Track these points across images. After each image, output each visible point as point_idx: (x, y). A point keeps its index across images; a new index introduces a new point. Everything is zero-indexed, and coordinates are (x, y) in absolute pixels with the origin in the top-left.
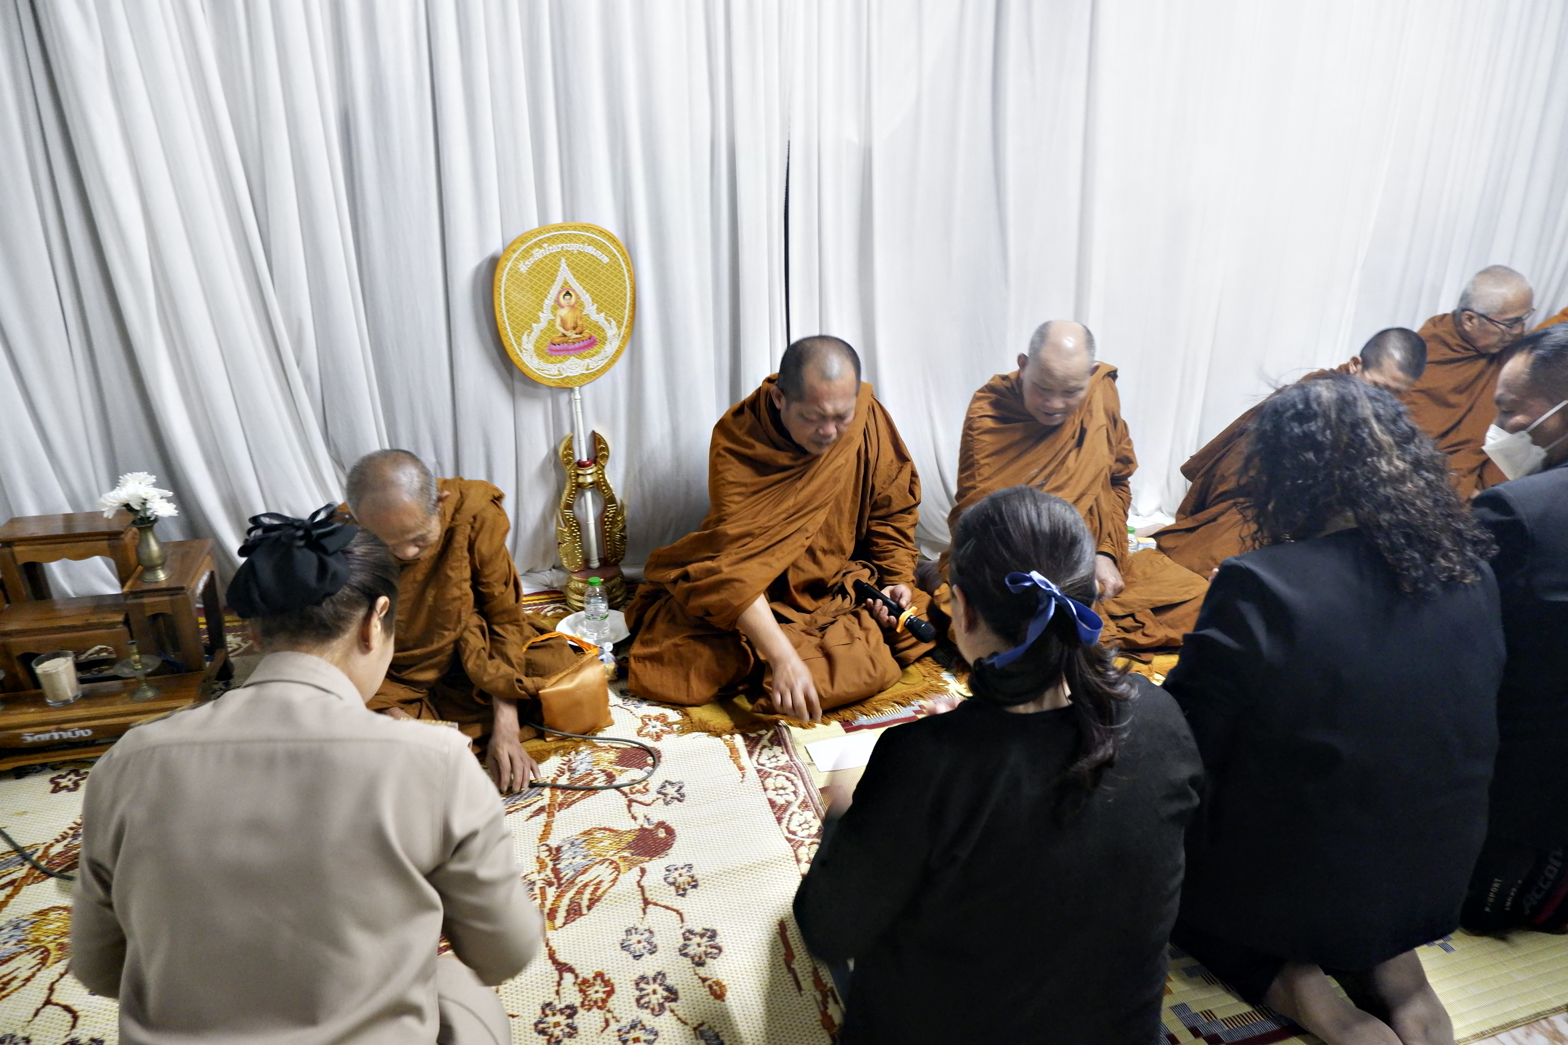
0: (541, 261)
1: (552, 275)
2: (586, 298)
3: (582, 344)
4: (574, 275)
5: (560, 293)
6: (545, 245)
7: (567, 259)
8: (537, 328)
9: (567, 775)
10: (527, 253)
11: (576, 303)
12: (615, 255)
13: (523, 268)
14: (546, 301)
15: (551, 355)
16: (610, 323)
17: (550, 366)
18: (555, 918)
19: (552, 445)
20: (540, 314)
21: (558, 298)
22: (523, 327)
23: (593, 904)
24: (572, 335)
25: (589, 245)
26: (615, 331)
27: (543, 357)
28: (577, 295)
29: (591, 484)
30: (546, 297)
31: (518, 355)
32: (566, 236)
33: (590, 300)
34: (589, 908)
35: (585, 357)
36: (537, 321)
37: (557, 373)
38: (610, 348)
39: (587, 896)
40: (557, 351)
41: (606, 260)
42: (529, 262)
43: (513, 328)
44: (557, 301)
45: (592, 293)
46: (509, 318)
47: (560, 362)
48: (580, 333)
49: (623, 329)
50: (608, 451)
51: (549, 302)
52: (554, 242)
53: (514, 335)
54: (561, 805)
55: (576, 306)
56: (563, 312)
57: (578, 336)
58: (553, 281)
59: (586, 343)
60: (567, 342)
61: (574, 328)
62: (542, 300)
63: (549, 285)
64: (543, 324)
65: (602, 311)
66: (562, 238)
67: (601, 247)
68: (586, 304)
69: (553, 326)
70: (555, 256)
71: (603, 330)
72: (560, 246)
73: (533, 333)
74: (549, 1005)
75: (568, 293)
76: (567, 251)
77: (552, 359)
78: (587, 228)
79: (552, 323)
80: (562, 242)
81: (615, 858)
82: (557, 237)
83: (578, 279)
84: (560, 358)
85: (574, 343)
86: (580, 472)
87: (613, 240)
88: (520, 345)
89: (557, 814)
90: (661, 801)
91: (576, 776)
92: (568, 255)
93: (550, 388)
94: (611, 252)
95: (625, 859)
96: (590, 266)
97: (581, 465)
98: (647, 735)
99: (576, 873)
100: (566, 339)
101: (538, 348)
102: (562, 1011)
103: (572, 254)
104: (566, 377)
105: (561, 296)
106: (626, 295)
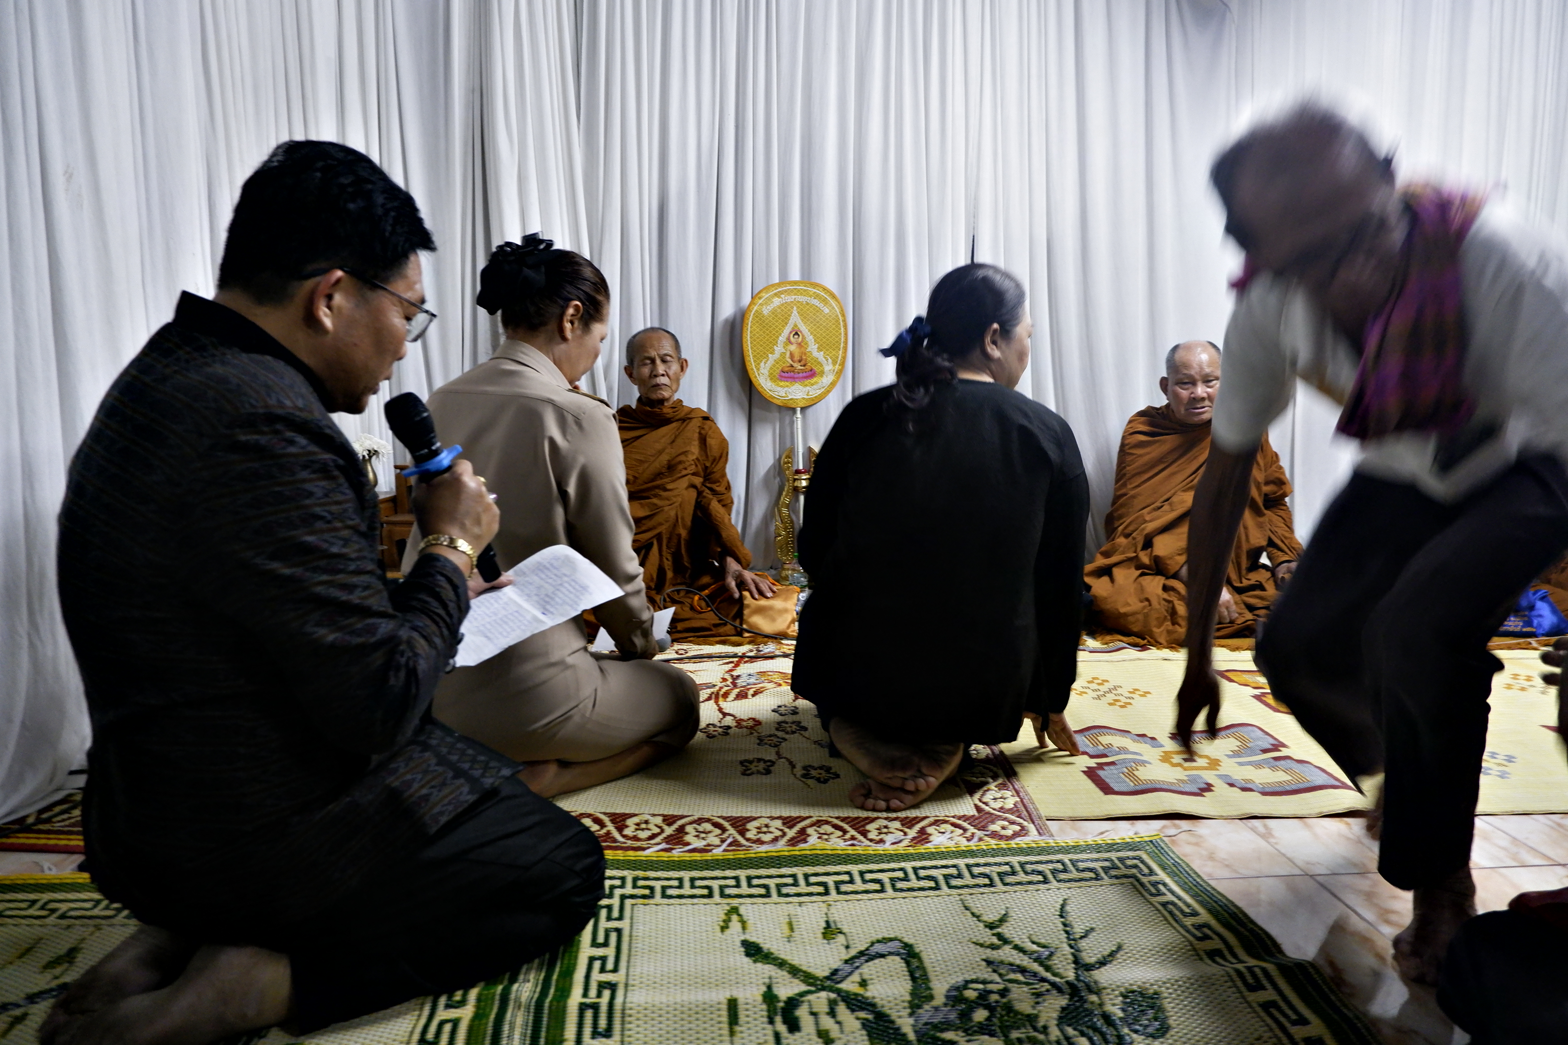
0: (779, 307)
1: (786, 318)
2: (810, 338)
3: (804, 374)
4: (802, 321)
5: (791, 333)
6: (783, 296)
7: (798, 307)
8: (772, 358)
10: (770, 300)
11: (802, 342)
12: (833, 308)
13: (766, 311)
14: (780, 338)
15: (781, 380)
16: (827, 360)
17: (779, 389)
18: (727, 697)
19: (777, 456)
20: (775, 347)
21: (789, 337)
22: (761, 356)
23: (757, 694)
24: (798, 366)
25: (815, 298)
26: (831, 367)
27: (775, 381)
28: (803, 336)
30: (780, 334)
31: (756, 377)
32: (800, 290)
33: (813, 340)
34: (753, 696)
35: (806, 385)
36: (773, 353)
37: (784, 395)
38: (827, 380)
39: (753, 690)
40: (785, 377)
41: (827, 311)
42: (770, 308)
43: (754, 356)
44: (788, 339)
45: (815, 336)
46: (752, 348)
47: (787, 386)
48: (804, 366)
49: (837, 366)
51: (782, 339)
52: (789, 294)
53: (755, 361)
54: (746, 662)
55: (802, 344)
56: (793, 348)
57: (802, 368)
58: (786, 324)
59: (807, 374)
60: (793, 372)
61: (800, 361)
62: (778, 337)
63: (783, 326)
64: (777, 355)
65: (821, 350)
66: (795, 291)
67: (824, 301)
68: (809, 343)
69: (784, 357)
70: (789, 305)
71: (822, 366)
72: (793, 297)
73: (769, 362)
74: (712, 725)
75: (796, 334)
76: (798, 302)
77: (782, 383)
78: (816, 286)
79: (783, 355)
80: (795, 294)
81: (781, 682)
82: (792, 291)
83: (805, 323)
84: (787, 384)
85: (799, 373)
86: (796, 477)
87: (833, 296)
88: (758, 369)
92: (798, 305)
93: (779, 406)
94: (831, 305)
96: (815, 314)
97: (798, 472)
99: (748, 684)
100: (793, 369)
101: (771, 374)
102: (720, 727)
103: (802, 304)
104: (791, 399)
105: (792, 335)
106: (840, 339)
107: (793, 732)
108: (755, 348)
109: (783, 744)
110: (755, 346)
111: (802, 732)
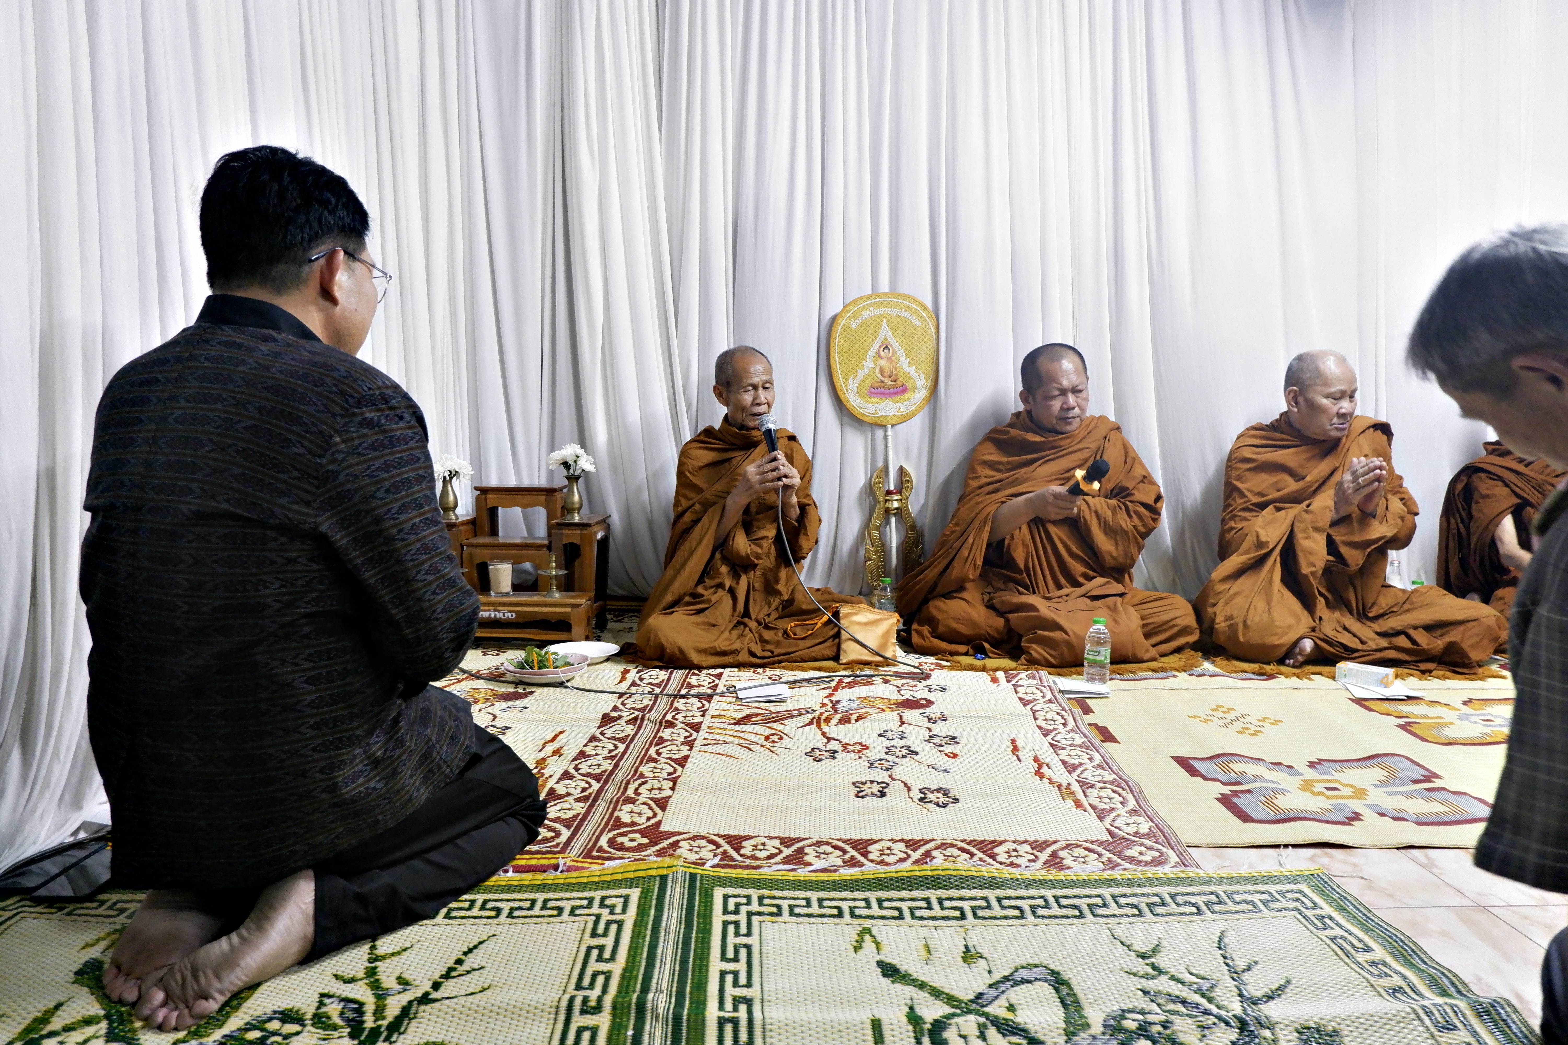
0: (868, 321)
1: (875, 332)
2: (900, 352)
3: (895, 390)
4: (892, 334)
5: (880, 347)
6: (872, 309)
7: (888, 320)
8: (861, 373)
10: (859, 313)
11: (892, 355)
12: (925, 320)
13: (854, 325)
15: (871, 397)
16: (918, 375)
17: (869, 405)
19: (868, 474)
20: (864, 362)
21: (879, 351)
22: (850, 371)
24: (888, 382)
25: (906, 311)
26: (922, 382)
27: (864, 398)
28: (893, 350)
29: (896, 509)
30: (869, 349)
31: (845, 394)
32: (888, 303)
33: (904, 354)
35: (897, 402)
36: (862, 368)
37: (874, 411)
38: (917, 398)
40: (875, 393)
41: (918, 323)
42: (859, 321)
43: (842, 372)
44: (878, 353)
45: (906, 349)
46: (840, 363)
47: (877, 403)
48: (895, 381)
49: (930, 381)
50: (912, 485)
51: (871, 353)
52: (878, 307)
53: (843, 376)
55: (893, 358)
56: (882, 362)
57: (893, 383)
58: (876, 337)
59: (899, 389)
60: (884, 387)
61: (890, 376)
62: (867, 351)
63: (873, 340)
64: (866, 371)
65: (913, 365)
66: (885, 304)
67: (915, 313)
68: (900, 357)
69: (874, 373)
70: (878, 318)
71: (913, 380)
72: (883, 310)
73: (858, 378)
75: (886, 347)
76: (888, 315)
77: (872, 400)
78: (905, 297)
79: (872, 370)
80: (885, 307)
82: (881, 303)
83: (896, 337)
84: (877, 400)
85: (889, 389)
86: (888, 498)
87: (925, 308)
88: (847, 385)
90: (926, 691)
92: (888, 317)
93: (870, 424)
94: (922, 317)
96: (905, 327)
97: (889, 493)
98: (923, 669)
100: (883, 384)
101: (860, 390)
103: (892, 317)
104: (882, 416)
105: (881, 349)
108: (843, 363)
110: (843, 361)
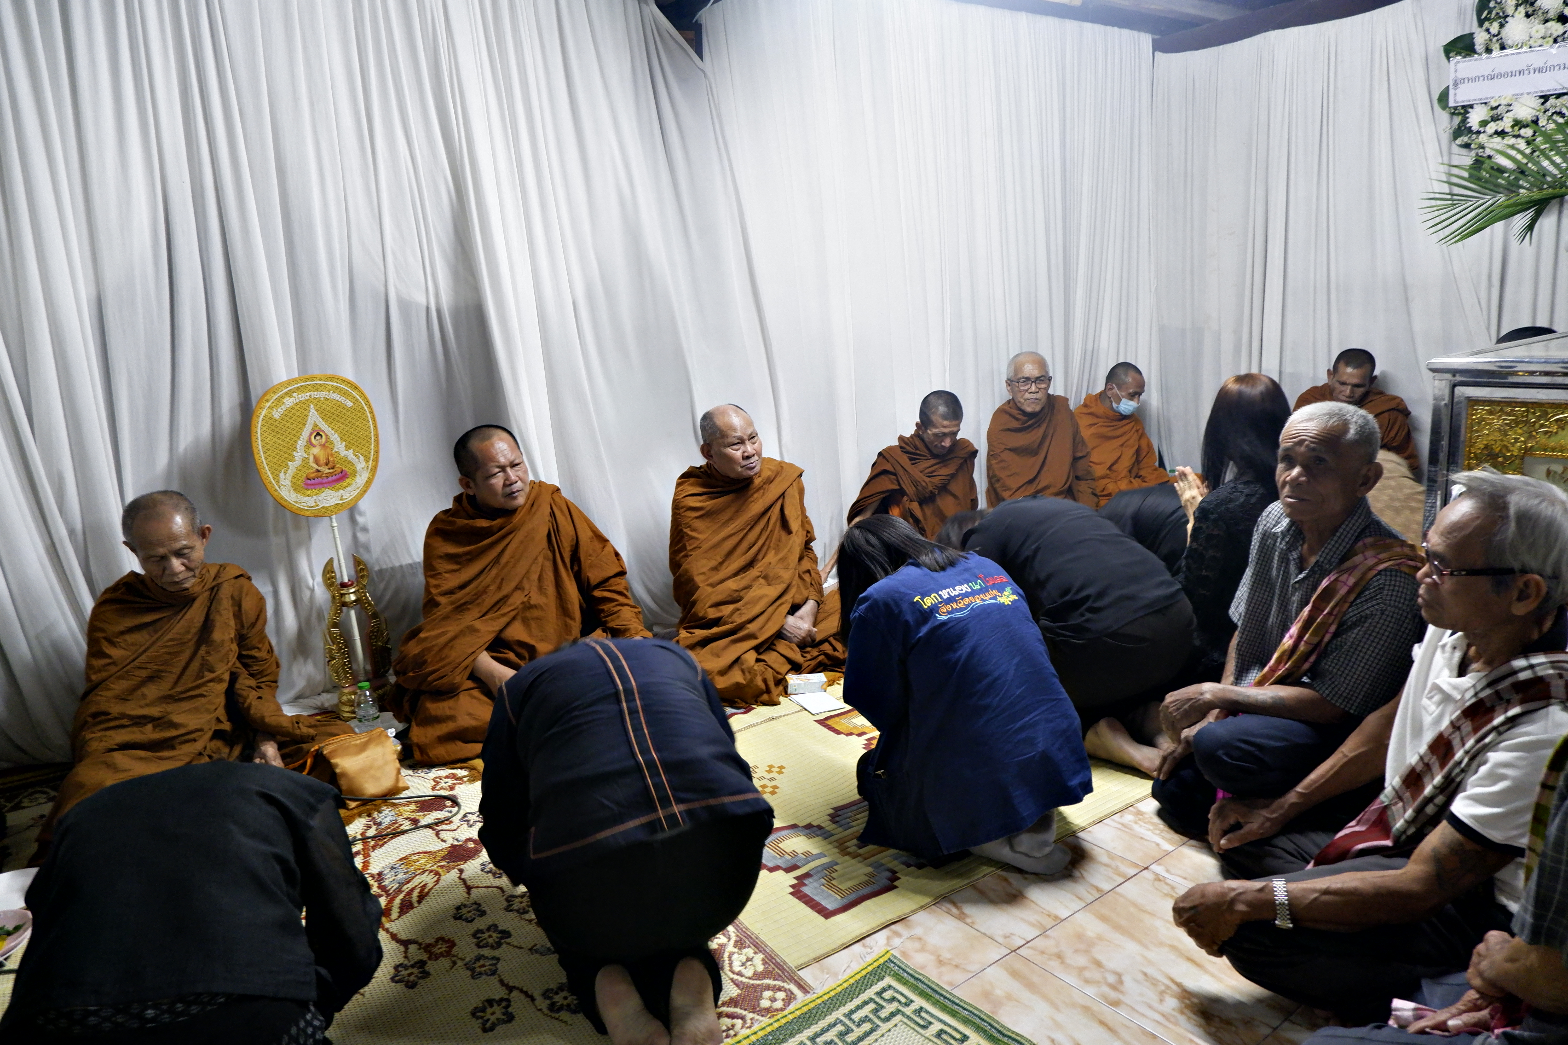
0: (293, 408)
1: (303, 419)
2: (335, 437)
3: (334, 478)
4: (323, 419)
5: (311, 434)
6: (295, 394)
7: (315, 405)
8: (292, 466)
9: (374, 827)
10: (280, 400)
11: (326, 442)
12: (357, 400)
13: (276, 415)
14: (299, 442)
15: (307, 489)
16: (358, 458)
17: (307, 499)
18: (390, 914)
20: (295, 453)
21: (310, 439)
22: (279, 466)
23: (423, 899)
24: (325, 470)
25: (334, 392)
26: (363, 464)
27: (300, 492)
28: (327, 436)
29: (354, 601)
30: (299, 438)
31: (276, 490)
32: (313, 386)
33: (339, 439)
34: (419, 902)
35: (339, 489)
36: (292, 459)
37: (313, 504)
38: (361, 480)
39: (415, 894)
40: (312, 485)
41: (350, 404)
42: (282, 409)
43: (271, 467)
44: (309, 441)
45: (340, 433)
46: (266, 459)
47: (316, 494)
48: (333, 468)
49: (371, 462)
50: (367, 571)
51: (302, 442)
52: (303, 392)
53: (272, 473)
54: (374, 848)
55: (327, 445)
56: (316, 451)
57: (331, 471)
58: (304, 425)
59: (338, 476)
60: (321, 477)
61: (327, 464)
62: (296, 442)
63: (301, 428)
64: (298, 462)
65: (350, 448)
66: (309, 387)
67: (345, 393)
68: (335, 442)
69: (307, 463)
70: (304, 403)
71: (353, 465)
72: (308, 394)
73: (289, 471)
74: (401, 965)
75: (318, 434)
76: (315, 399)
77: (309, 492)
78: (332, 378)
79: (305, 460)
80: (310, 391)
81: (434, 868)
82: (305, 387)
83: (326, 421)
84: (316, 491)
85: (327, 477)
86: (342, 592)
87: (354, 387)
88: (278, 481)
89: (372, 854)
90: (465, 826)
91: (383, 826)
92: (315, 402)
93: (308, 517)
94: (354, 397)
95: (442, 867)
96: (337, 410)
97: (343, 585)
98: (442, 788)
99: (401, 885)
100: (320, 474)
101: (295, 484)
102: (413, 966)
103: (320, 401)
104: (323, 507)
105: (313, 437)
106: (370, 433)
107: (499, 945)
108: (270, 458)
109: (499, 966)
110: (269, 455)
111: (508, 940)
